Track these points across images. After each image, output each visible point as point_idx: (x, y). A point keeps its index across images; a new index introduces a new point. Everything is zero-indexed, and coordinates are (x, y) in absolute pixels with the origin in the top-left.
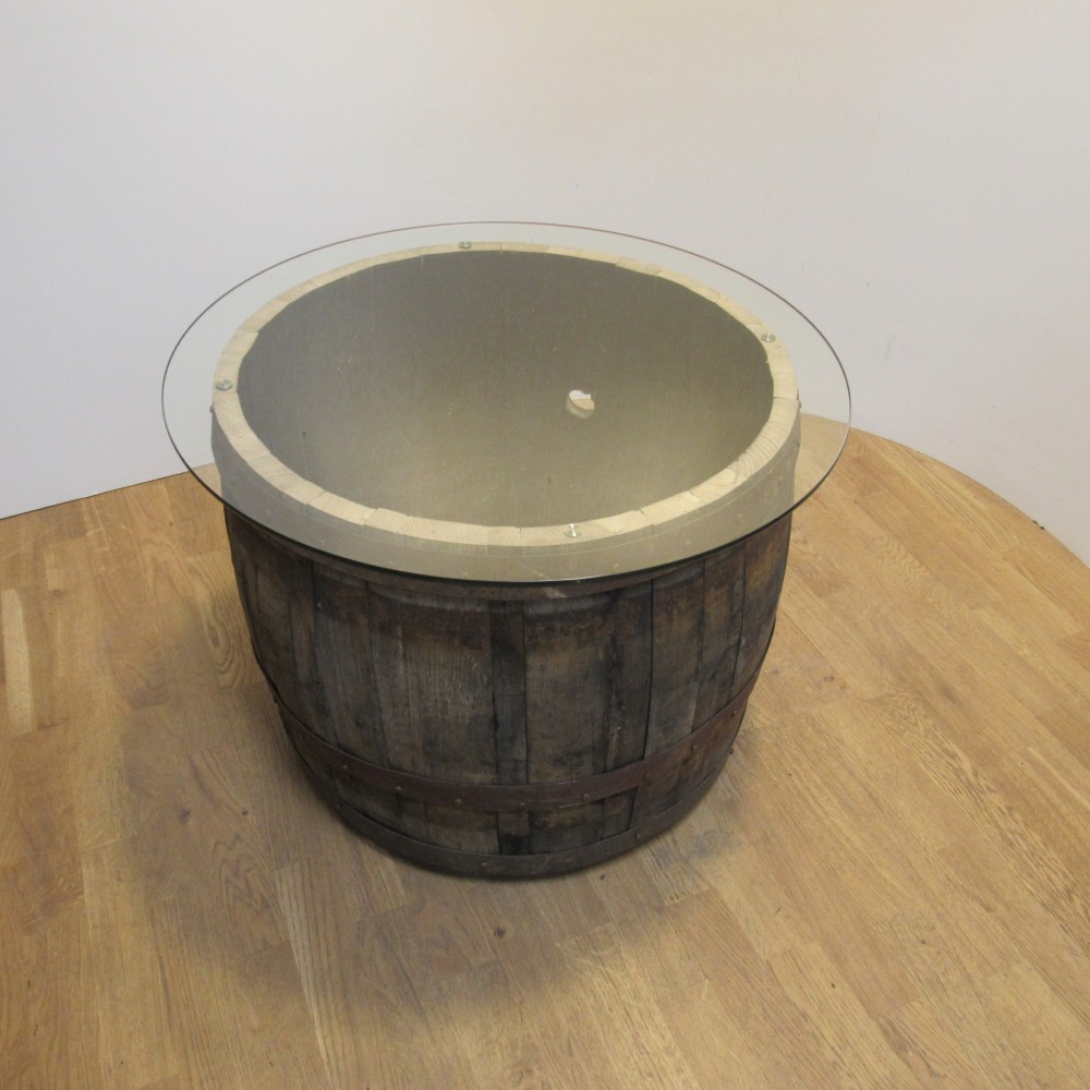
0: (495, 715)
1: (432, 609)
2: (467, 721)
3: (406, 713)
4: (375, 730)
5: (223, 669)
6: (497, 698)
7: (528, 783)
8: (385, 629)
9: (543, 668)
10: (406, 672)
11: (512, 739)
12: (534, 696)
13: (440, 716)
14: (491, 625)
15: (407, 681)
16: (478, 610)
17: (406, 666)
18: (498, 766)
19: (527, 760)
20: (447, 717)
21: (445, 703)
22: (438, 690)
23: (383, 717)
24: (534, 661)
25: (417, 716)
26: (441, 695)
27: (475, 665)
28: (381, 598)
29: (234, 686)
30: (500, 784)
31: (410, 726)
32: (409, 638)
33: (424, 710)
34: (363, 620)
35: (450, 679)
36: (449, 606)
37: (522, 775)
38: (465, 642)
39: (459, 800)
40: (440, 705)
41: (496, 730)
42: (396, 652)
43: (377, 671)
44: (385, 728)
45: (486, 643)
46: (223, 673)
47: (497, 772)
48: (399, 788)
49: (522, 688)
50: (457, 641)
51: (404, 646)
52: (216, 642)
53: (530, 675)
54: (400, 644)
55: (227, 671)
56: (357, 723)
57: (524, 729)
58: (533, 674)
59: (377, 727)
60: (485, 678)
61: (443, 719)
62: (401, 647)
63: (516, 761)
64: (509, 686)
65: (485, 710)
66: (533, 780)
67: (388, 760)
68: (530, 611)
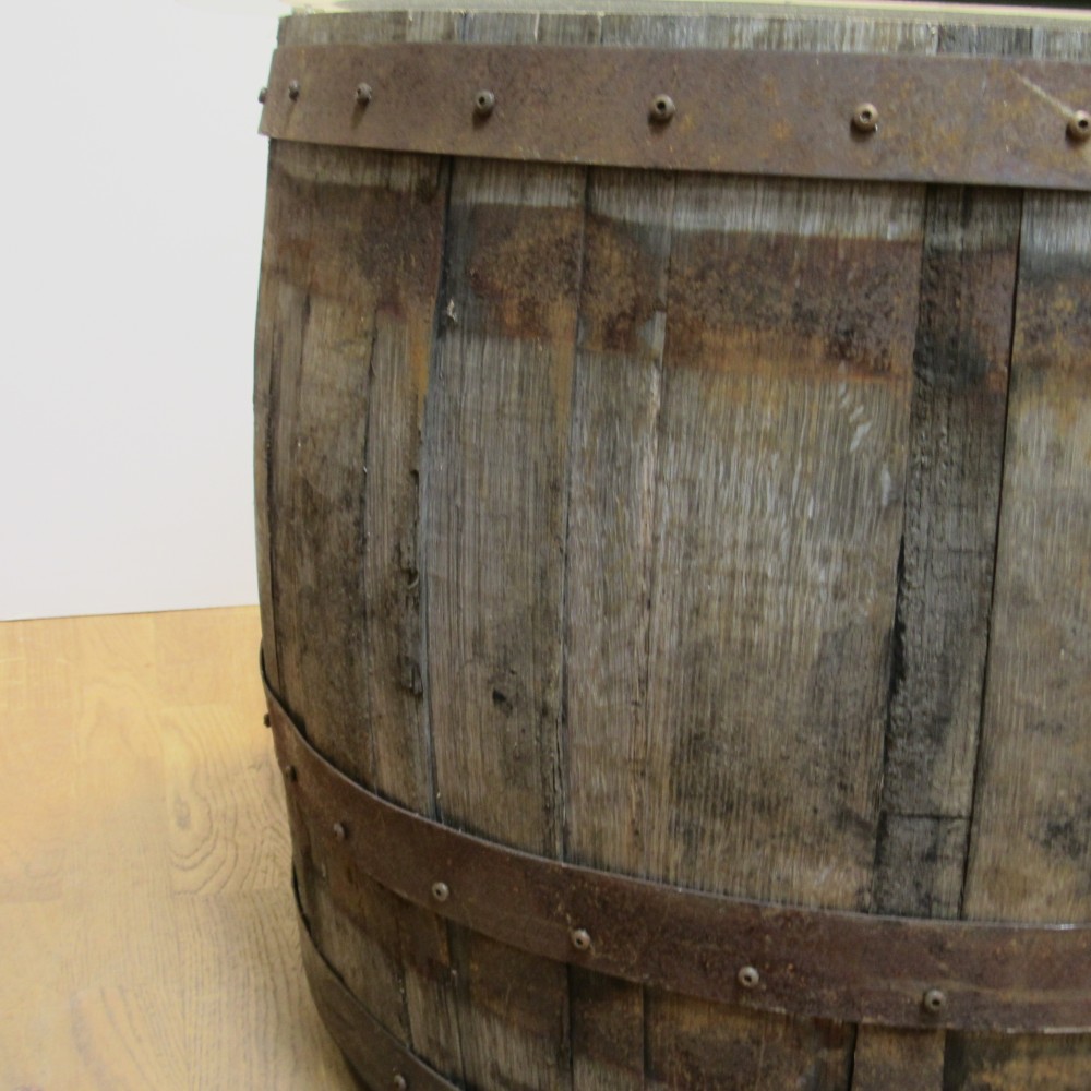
0: (899, 628)
1: (761, 239)
2: (816, 646)
3: (639, 637)
4: (545, 711)
5: (188, 863)
6: (910, 560)
7: (962, 916)
8: (619, 337)
9: (1057, 452)
10: (659, 478)
11: (937, 728)
12: (1021, 563)
13: (737, 633)
14: (922, 288)
15: (657, 513)
16: (891, 232)
17: (661, 453)
18: (882, 832)
19: (971, 819)
20: (756, 635)
21: (759, 579)
22: (743, 535)
23: (573, 662)
24: (1033, 421)
25: (670, 641)
26: (750, 547)
27: (861, 430)
28: (623, 230)
29: (202, 892)
30: (880, 910)
31: (644, 681)
32: (683, 352)
33: (696, 610)
34: (561, 315)
35: (783, 490)
36: (812, 225)
37: (947, 879)
38: (840, 350)
39: (751, 971)
40: (743, 588)
41: (893, 690)
42: (642, 409)
43: (576, 492)
44: (574, 704)
45: (902, 357)
46: (184, 869)
47: (878, 861)
48: (583, 935)
49: (990, 525)
50: (818, 346)
51: (665, 387)
52: (184, 822)
53: (1016, 474)
54: (656, 376)
55: (195, 866)
56: (498, 697)
57: (976, 686)
58: (1026, 471)
59: (554, 698)
60: (886, 478)
61: (746, 644)
62: (655, 389)
63: (938, 818)
64: (951, 515)
65: (872, 605)
66: (979, 904)
67: (566, 832)
68: (1038, 240)
